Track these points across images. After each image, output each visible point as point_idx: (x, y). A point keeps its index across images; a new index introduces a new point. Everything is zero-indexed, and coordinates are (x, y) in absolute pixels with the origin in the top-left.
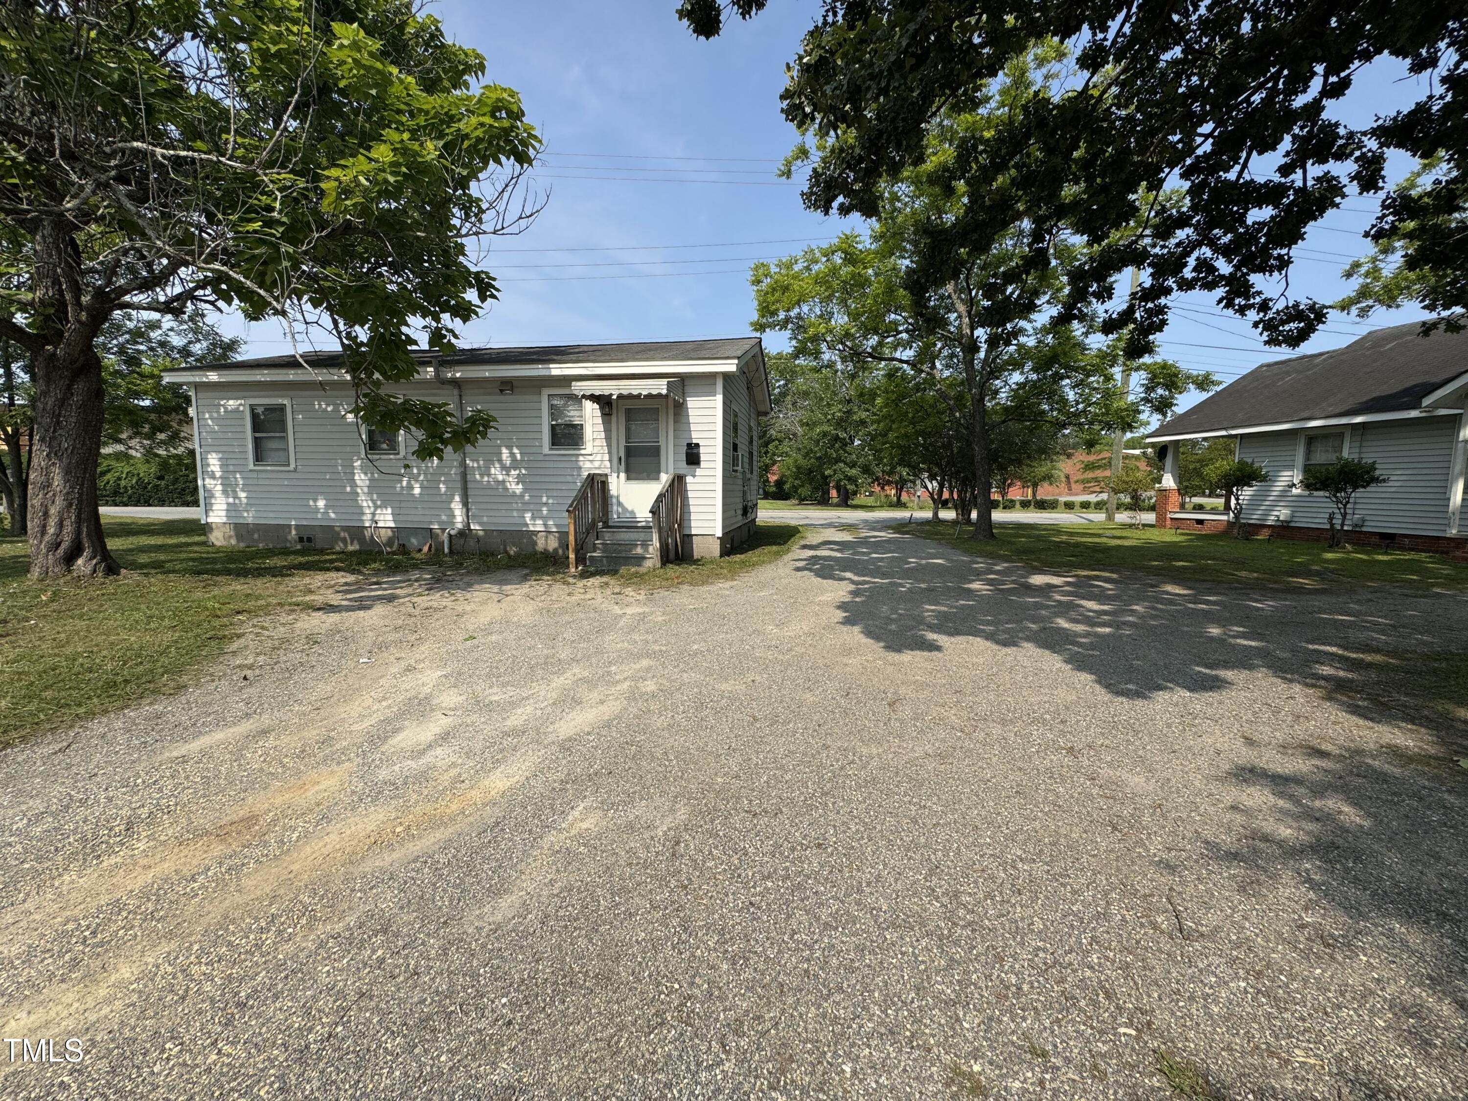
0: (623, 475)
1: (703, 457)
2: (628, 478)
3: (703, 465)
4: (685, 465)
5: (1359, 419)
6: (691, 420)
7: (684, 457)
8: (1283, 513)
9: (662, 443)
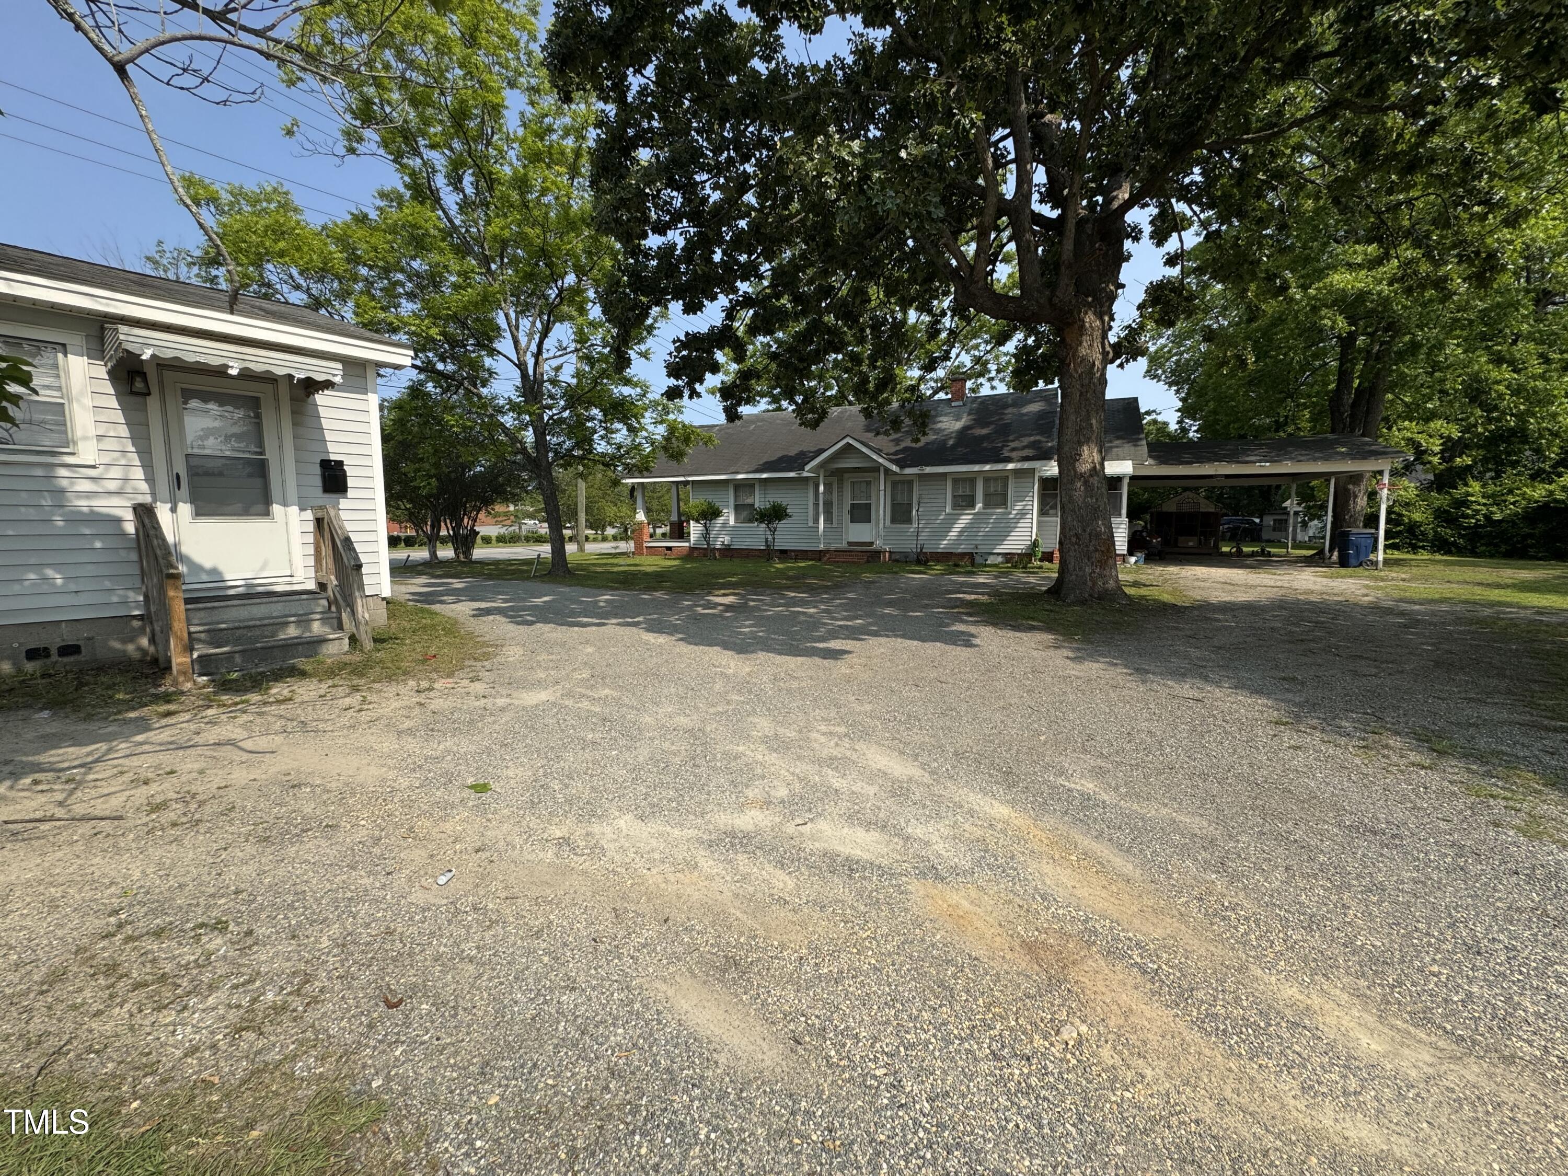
0: (185, 509)
1: (350, 482)
2: (199, 513)
3: (350, 493)
4: (319, 491)
5: (765, 476)
6: (325, 424)
7: (318, 481)
8: (727, 540)
9: (271, 454)
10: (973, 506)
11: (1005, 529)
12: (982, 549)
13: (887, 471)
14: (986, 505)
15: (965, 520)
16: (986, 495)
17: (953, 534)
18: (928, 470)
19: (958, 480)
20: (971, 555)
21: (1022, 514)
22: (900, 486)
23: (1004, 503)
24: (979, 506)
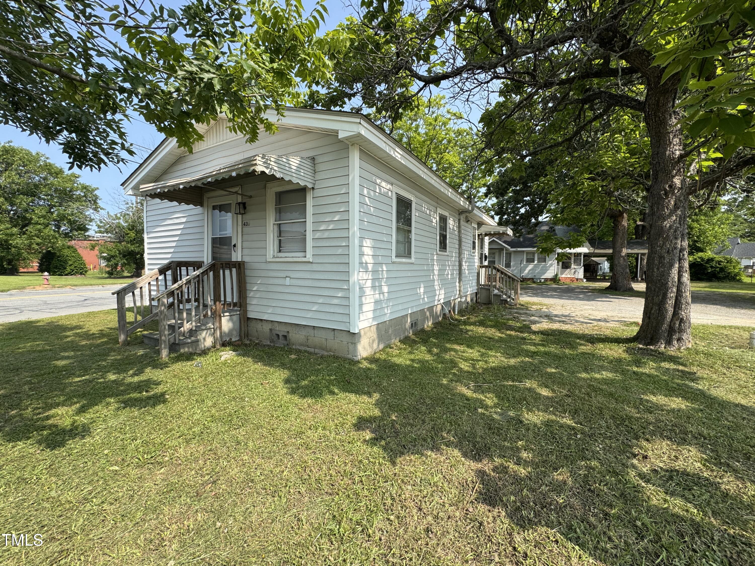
10: (534, 262)
11: (545, 270)
12: (537, 277)
13: (507, 249)
14: (538, 262)
15: (531, 267)
16: (539, 259)
17: (526, 271)
18: (519, 249)
19: (528, 253)
20: (533, 279)
21: (551, 265)
22: (509, 255)
23: (545, 261)
24: (536, 262)
